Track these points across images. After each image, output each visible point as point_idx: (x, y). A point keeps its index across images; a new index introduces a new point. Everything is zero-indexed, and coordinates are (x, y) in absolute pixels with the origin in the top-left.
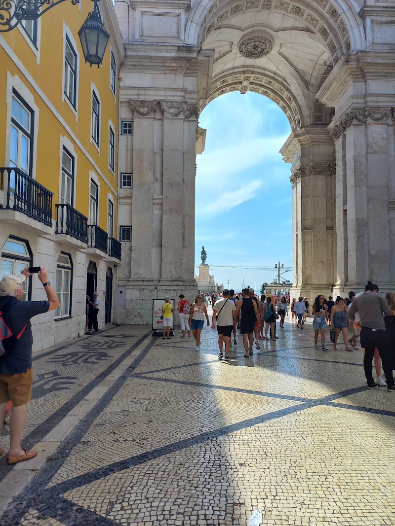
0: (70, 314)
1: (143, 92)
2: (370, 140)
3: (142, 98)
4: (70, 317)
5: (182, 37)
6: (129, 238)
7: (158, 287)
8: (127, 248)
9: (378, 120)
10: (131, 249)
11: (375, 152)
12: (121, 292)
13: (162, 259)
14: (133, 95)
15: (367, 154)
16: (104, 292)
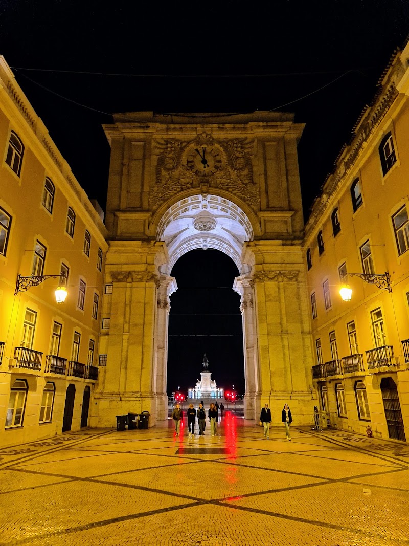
0: (51, 420)
1: (120, 266)
2: (267, 293)
3: (119, 270)
4: (51, 422)
5: (146, 233)
6: (105, 364)
7: (123, 399)
8: (104, 371)
9: (272, 279)
10: (105, 372)
11: (270, 300)
12: (96, 403)
13: (126, 378)
14: (114, 268)
15: (266, 301)
16: (81, 405)
